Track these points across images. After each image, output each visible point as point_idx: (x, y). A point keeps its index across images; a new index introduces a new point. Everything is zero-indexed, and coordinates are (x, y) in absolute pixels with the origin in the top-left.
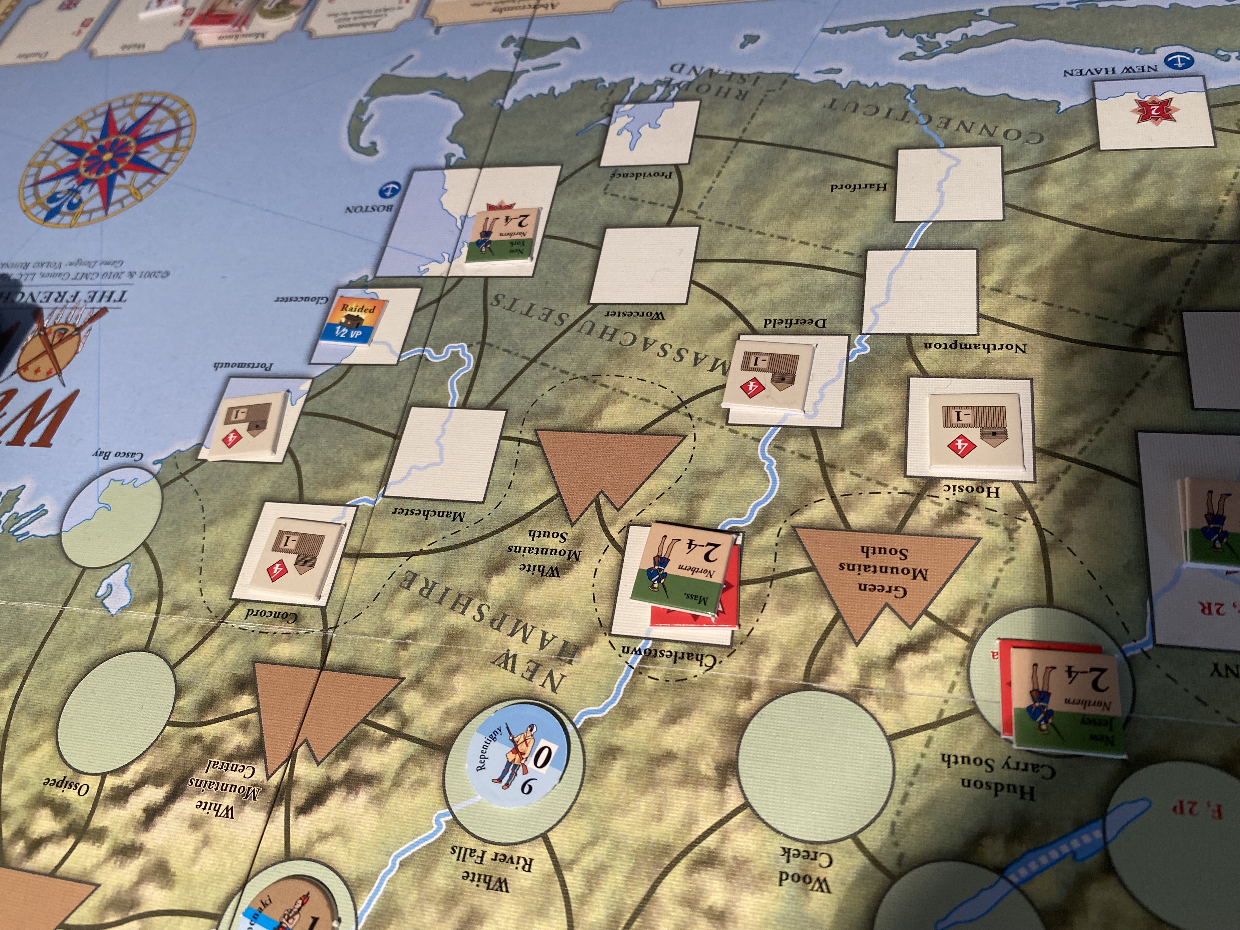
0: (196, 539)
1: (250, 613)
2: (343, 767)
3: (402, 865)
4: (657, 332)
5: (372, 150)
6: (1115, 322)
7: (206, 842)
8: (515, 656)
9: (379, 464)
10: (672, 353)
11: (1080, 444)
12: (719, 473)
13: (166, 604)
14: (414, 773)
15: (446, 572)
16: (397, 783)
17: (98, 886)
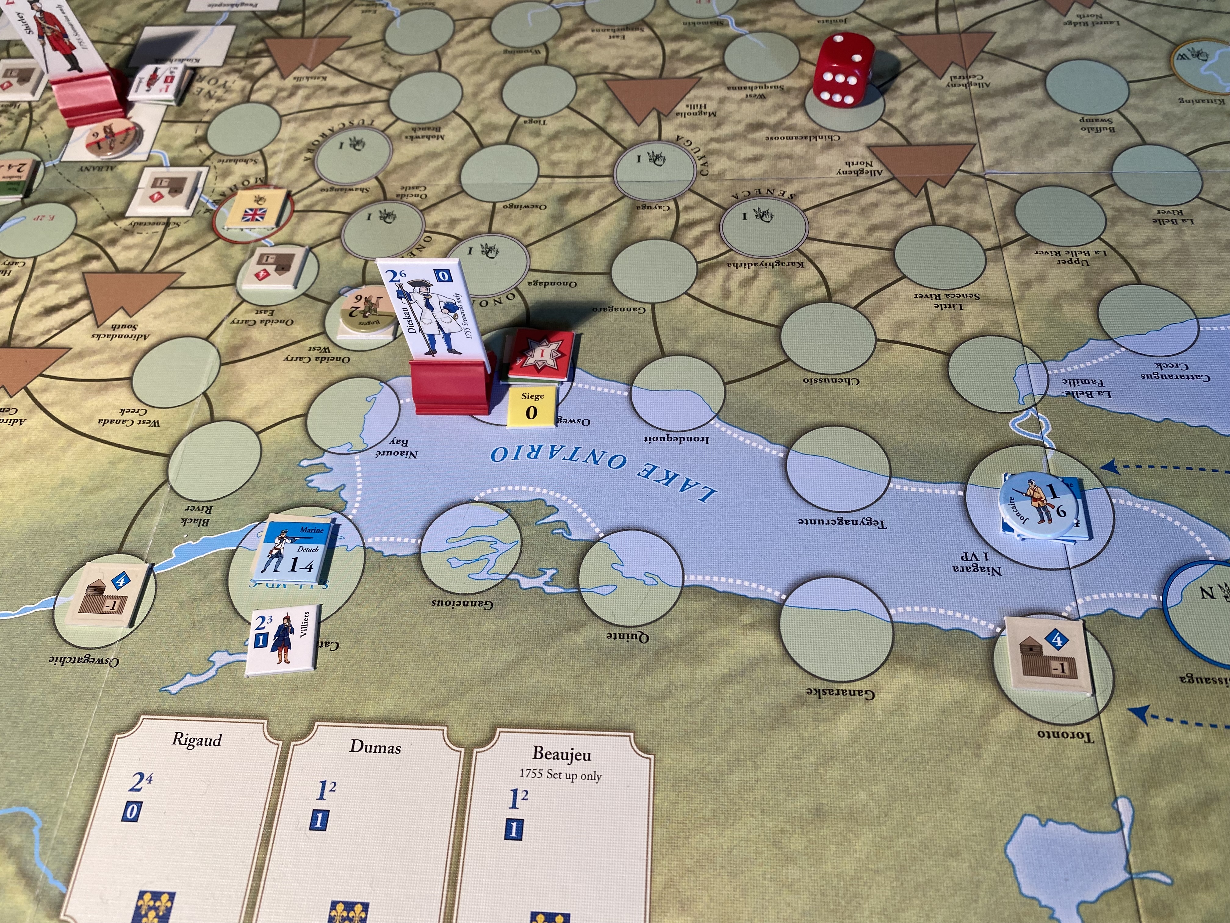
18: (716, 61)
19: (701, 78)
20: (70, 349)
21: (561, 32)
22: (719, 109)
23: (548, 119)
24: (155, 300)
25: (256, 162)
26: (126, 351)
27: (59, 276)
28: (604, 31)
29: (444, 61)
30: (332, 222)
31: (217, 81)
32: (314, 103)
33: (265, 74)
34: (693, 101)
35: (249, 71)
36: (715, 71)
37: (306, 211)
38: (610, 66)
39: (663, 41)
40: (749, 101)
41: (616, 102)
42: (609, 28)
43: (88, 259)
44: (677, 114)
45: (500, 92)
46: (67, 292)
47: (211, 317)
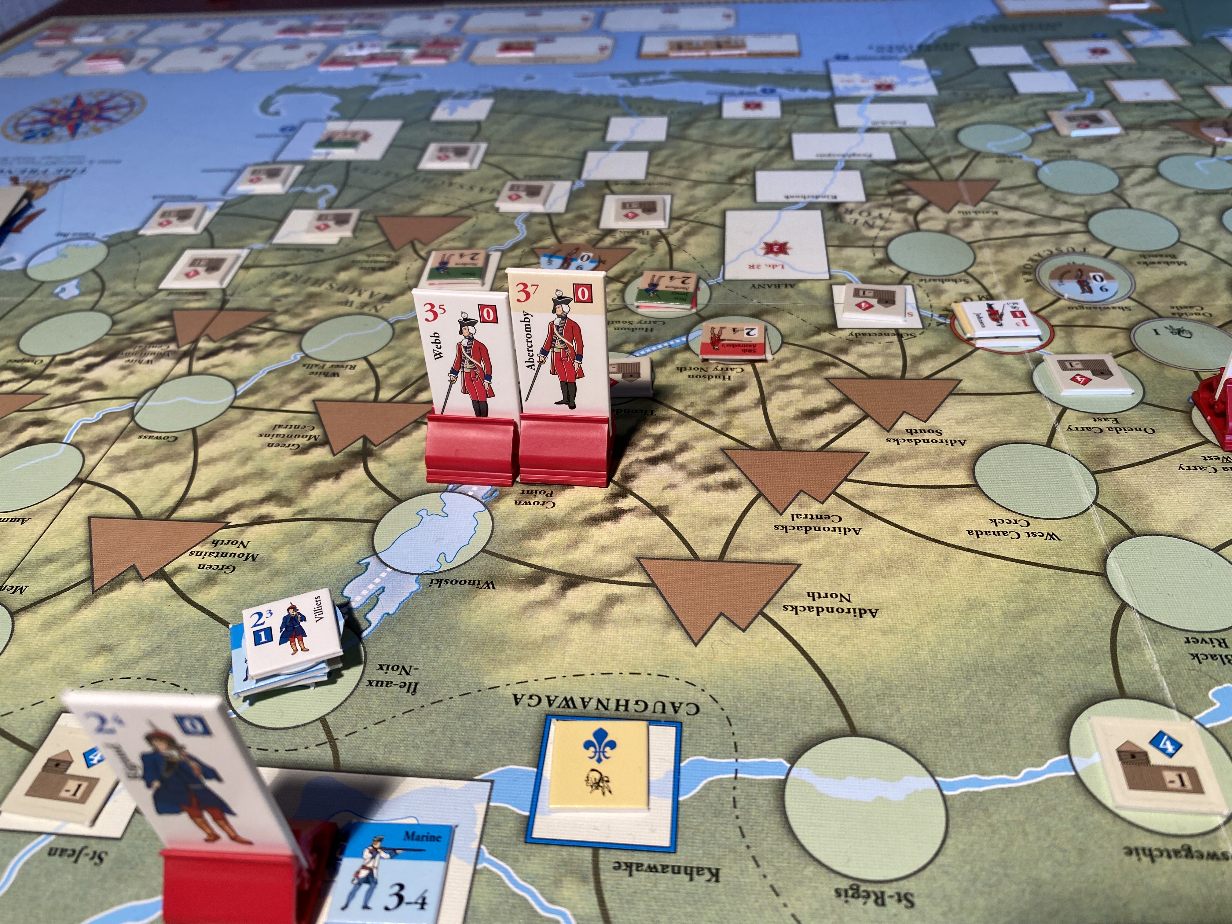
0: (132, 266)
1: (169, 294)
2: (232, 342)
3: (269, 373)
4: (458, 180)
5: (277, 113)
6: (720, 174)
7: (131, 373)
8: (352, 303)
9: (268, 232)
10: (466, 187)
11: (695, 215)
12: (490, 230)
13: (106, 293)
14: (283, 342)
15: (309, 271)
16: (269, 345)
17: (47, 395)
20: (867, 453)
24: (943, 405)
25: (967, 282)
26: (945, 457)
27: (796, 381)
29: (1129, 200)
30: (1112, 336)
31: (869, 214)
32: (997, 233)
33: (923, 208)
35: (902, 206)
37: (1069, 326)
43: (820, 367)
45: (1221, 224)
46: (818, 396)
47: (1034, 424)
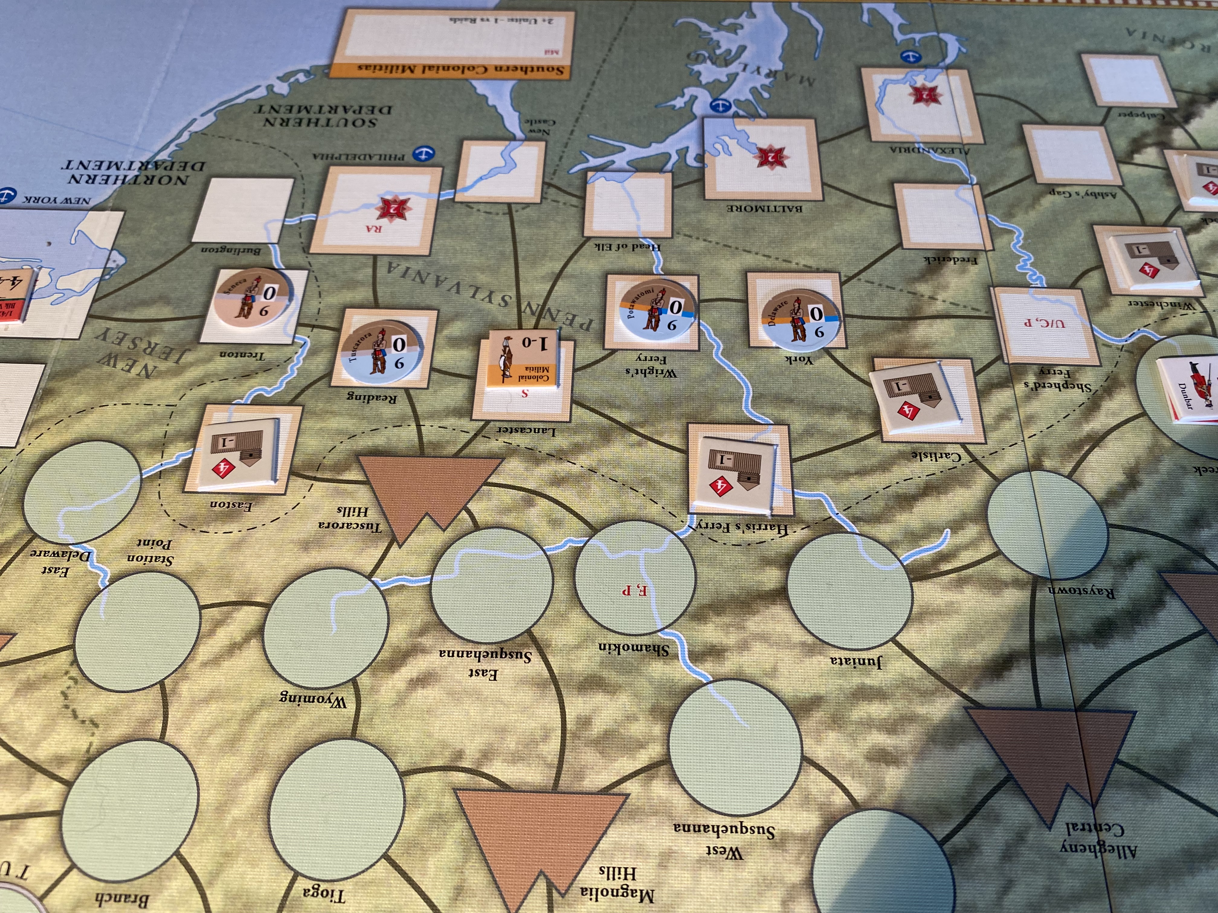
18: (654, 751)
19: (628, 795)
21: (385, 654)
22: (659, 884)
23: (347, 886)
28: (460, 654)
29: (173, 713)
34: (612, 856)
36: (652, 778)
38: (467, 752)
39: (564, 693)
40: (713, 866)
41: (474, 849)
42: (469, 647)
44: (583, 890)
